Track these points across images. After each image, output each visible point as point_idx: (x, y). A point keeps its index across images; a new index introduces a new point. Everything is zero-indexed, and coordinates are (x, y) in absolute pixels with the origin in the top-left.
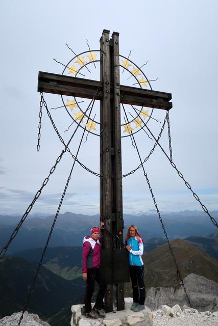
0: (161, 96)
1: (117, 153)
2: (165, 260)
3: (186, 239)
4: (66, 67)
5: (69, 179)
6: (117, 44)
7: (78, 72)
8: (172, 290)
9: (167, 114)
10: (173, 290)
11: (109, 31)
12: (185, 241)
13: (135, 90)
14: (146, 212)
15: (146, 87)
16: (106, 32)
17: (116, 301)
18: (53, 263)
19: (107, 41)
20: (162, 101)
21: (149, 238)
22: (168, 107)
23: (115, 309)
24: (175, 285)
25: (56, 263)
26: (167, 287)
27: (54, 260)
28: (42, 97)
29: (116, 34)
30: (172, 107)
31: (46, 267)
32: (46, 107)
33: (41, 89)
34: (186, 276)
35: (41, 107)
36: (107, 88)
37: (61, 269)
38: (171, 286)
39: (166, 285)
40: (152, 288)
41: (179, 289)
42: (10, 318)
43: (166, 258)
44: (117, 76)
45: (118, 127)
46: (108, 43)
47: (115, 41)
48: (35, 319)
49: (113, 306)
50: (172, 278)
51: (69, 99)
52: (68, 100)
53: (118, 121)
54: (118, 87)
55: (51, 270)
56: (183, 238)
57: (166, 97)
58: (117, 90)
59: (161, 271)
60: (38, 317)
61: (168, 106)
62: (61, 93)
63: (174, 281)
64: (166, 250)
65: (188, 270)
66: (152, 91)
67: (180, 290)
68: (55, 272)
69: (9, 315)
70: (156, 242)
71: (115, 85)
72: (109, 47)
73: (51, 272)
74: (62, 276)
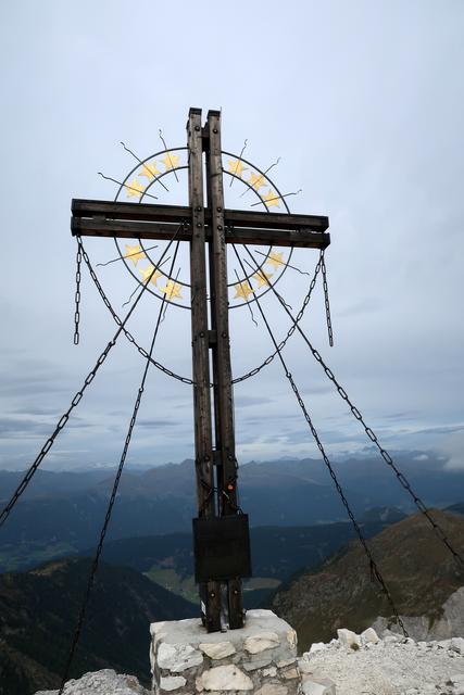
0: (308, 222)
1: (220, 338)
2: (405, 555)
3: (449, 508)
4: (123, 185)
5: (140, 392)
6: (217, 132)
7: (144, 194)
8: (425, 621)
9: (322, 258)
10: (428, 622)
11: (200, 110)
12: (447, 512)
13: (256, 216)
14: (356, 454)
15: (276, 208)
16: (195, 112)
17: (227, 613)
18: (164, 568)
19: (197, 129)
20: (310, 232)
21: (367, 509)
22: (323, 242)
23: (225, 626)
24: (430, 612)
25: (170, 568)
26: (412, 615)
27: (165, 563)
28: (80, 245)
29: (214, 114)
30: (329, 243)
31: (151, 579)
32: (88, 263)
33: (77, 231)
34: (455, 591)
35: (79, 263)
36: (199, 219)
37: (181, 582)
38: (422, 614)
39: (412, 611)
40: (380, 618)
41: (439, 619)
42: (79, 683)
43: (408, 553)
44: (218, 193)
45: (221, 290)
46: (199, 133)
47: (212, 128)
48: (131, 685)
49: (222, 621)
50: (423, 596)
51: (129, 245)
52: (127, 246)
53: (221, 278)
54: (219, 214)
55: (161, 584)
56: (441, 506)
57: (318, 223)
58: (219, 221)
59: (396, 579)
60: (137, 682)
61: (321, 241)
62: (114, 234)
63: (429, 601)
64: (405, 533)
65: (458, 578)
66: (289, 215)
67: (442, 622)
68: (170, 588)
69: (78, 677)
70: (383, 517)
71: (215, 211)
72: (200, 140)
73: (161, 587)
74: (184, 594)
